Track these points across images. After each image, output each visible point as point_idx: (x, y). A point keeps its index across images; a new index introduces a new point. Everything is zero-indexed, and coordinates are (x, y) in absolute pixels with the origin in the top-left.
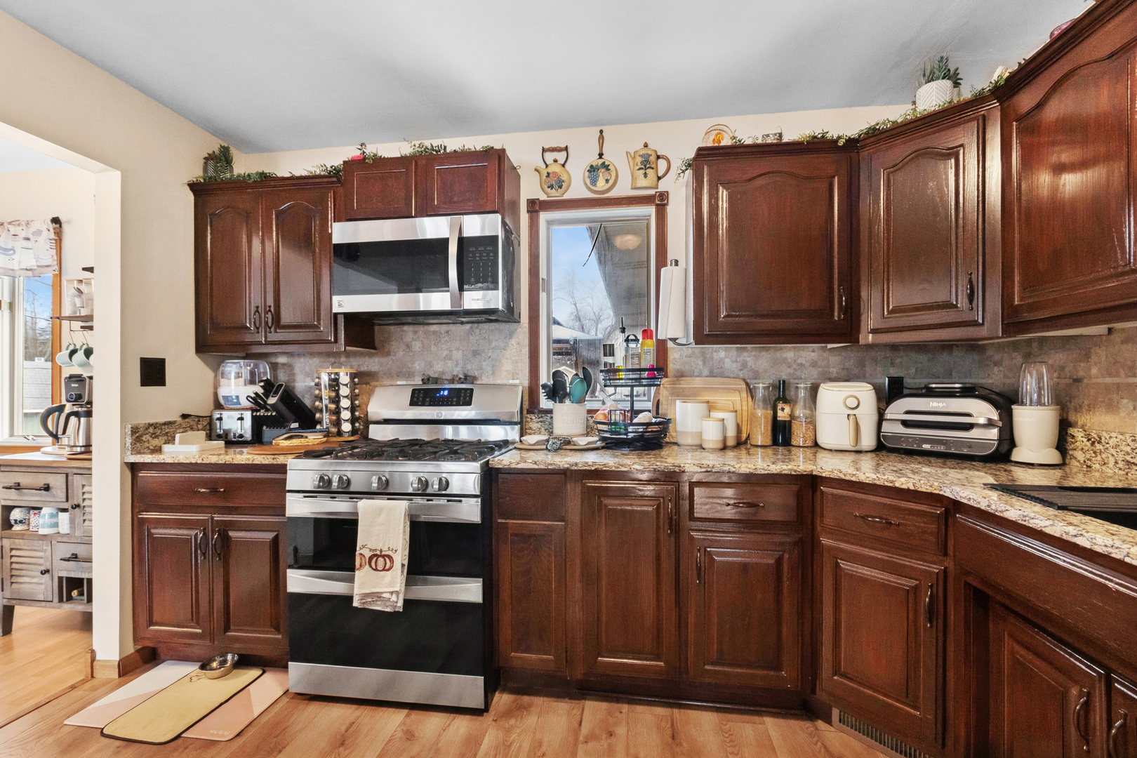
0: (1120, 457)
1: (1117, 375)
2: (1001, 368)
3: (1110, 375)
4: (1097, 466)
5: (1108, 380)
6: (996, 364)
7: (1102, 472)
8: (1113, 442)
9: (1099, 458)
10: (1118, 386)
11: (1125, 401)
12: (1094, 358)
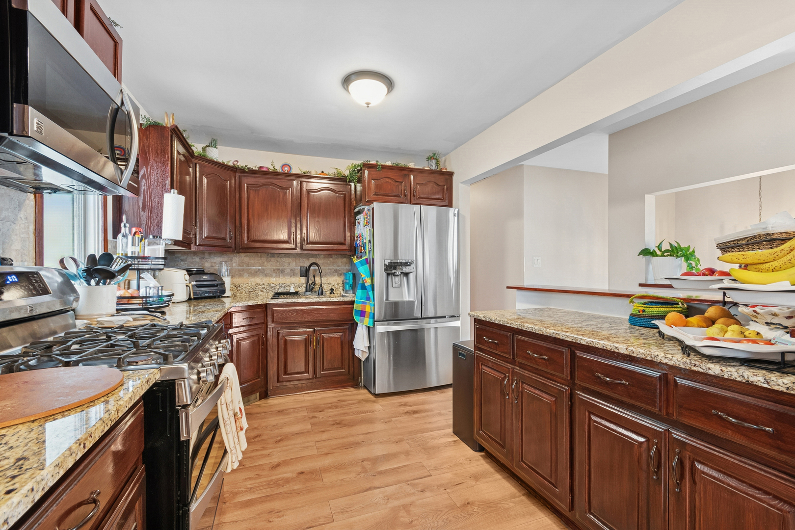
0: (247, 290)
1: (243, 266)
2: (186, 262)
3: (240, 266)
4: (239, 294)
5: (240, 268)
6: (182, 260)
7: (241, 296)
8: (244, 286)
9: (239, 292)
10: (243, 270)
11: (245, 274)
12: (234, 261)
